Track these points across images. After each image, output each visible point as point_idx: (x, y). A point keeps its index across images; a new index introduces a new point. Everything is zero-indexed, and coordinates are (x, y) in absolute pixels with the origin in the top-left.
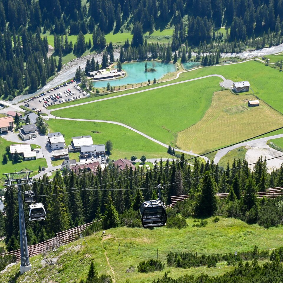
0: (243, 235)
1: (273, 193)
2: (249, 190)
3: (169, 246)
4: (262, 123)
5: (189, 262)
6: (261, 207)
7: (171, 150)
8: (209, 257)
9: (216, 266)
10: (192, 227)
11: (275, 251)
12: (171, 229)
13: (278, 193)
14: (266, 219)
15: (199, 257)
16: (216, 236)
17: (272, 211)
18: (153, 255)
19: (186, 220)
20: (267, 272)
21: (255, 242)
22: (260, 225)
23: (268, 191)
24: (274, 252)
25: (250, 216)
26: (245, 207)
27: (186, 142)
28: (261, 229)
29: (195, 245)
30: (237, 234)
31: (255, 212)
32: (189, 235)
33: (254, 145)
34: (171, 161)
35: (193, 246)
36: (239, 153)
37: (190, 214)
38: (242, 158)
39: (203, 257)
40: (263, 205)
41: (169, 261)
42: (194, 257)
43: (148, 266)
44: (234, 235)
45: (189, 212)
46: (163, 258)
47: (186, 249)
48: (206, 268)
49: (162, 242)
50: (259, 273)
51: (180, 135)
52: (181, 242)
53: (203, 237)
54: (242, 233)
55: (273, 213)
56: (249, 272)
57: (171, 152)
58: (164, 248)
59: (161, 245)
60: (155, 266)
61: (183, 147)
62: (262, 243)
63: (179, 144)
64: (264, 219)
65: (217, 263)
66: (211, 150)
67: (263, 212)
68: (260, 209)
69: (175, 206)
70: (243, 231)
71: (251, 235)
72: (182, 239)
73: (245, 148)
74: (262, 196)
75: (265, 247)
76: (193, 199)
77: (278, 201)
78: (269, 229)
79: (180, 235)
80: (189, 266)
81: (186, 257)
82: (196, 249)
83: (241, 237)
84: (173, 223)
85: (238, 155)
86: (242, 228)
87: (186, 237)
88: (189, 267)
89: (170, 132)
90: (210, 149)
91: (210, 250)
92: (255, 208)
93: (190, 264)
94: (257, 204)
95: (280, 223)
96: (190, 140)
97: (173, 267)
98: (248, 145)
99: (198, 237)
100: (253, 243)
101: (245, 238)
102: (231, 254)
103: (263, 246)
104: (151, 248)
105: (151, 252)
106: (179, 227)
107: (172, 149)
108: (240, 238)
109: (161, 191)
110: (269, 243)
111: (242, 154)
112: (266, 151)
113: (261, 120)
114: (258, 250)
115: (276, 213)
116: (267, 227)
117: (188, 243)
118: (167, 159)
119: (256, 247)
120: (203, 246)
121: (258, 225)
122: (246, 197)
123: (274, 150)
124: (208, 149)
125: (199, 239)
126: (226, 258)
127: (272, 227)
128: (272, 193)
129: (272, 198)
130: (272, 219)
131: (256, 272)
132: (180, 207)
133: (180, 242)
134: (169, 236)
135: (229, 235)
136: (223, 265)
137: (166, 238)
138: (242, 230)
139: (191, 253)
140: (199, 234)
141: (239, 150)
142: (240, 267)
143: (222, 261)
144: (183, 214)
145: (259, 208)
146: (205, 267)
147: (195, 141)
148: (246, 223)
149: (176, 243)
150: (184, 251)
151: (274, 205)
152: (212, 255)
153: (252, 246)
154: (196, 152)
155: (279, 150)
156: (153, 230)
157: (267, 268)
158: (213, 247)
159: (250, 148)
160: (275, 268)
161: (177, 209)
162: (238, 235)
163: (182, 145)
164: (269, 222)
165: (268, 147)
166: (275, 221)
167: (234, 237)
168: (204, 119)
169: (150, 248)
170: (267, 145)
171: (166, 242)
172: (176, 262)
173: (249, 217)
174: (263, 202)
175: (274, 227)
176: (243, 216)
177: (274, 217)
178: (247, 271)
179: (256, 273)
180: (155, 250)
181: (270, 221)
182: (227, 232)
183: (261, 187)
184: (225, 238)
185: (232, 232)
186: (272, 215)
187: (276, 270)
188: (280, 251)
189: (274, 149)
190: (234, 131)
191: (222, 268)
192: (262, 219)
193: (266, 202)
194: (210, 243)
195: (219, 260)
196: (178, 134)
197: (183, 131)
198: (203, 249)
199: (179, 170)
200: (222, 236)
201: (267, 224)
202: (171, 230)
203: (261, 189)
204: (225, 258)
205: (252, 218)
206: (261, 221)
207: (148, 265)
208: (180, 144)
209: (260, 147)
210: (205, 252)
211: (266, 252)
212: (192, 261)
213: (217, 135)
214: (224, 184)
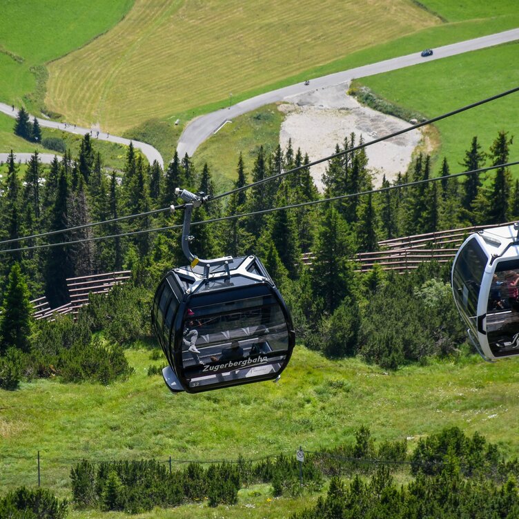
0: (314, 397)
1: (403, 255)
2: (327, 246)
3: (74, 442)
4: (330, 22)
5: (148, 491)
6: (368, 302)
7: (29, 124)
8: (210, 473)
9: (236, 501)
10: (145, 378)
11: (428, 443)
12: (77, 385)
13: (417, 253)
14: (388, 342)
15: (179, 473)
16: (227, 404)
17: (404, 313)
18: (23, 473)
19: (126, 356)
20: (423, 508)
21: (358, 417)
22: (368, 361)
23: (385, 249)
24: (422, 447)
25: (335, 331)
26: (318, 305)
27: (78, 97)
28: (372, 372)
29: (159, 436)
30: (296, 394)
31: (349, 318)
32: (138, 403)
33: (308, 100)
34: (23, 162)
35: (154, 437)
36: (258, 127)
37: (137, 334)
38: (268, 142)
39: (192, 472)
40: (374, 294)
41: (80, 491)
42: (161, 472)
43: (9, 509)
44: (286, 398)
45: (134, 327)
46: (57, 481)
47: (131, 447)
48: (205, 507)
49: (50, 430)
50: (398, 512)
51: (55, 74)
52: (113, 428)
53: (186, 407)
54: (310, 390)
55: (409, 320)
56: (364, 509)
57: (26, 130)
58: (58, 449)
59: (47, 441)
60: (36, 511)
61: (67, 114)
62: (378, 418)
63: (53, 103)
64: (380, 341)
65: (238, 489)
66: (162, 120)
67: (376, 317)
68: (368, 307)
69: (82, 308)
70: (315, 384)
71: (342, 394)
72: (116, 417)
73: (277, 111)
74: (371, 267)
75: (390, 431)
76: (143, 282)
77: (422, 280)
78: (397, 373)
79: (109, 404)
80: (148, 503)
81: (136, 475)
82: (163, 447)
83: (308, 401)
84: (82, 365)
85: (255, 132)
86: (309, 373)
87: (128, 411)
88: (149, 509)
89: (18, 60)
90: (160, 117)
91: (212, 448)
92: (351, 304)
93: (150, 496)
94: (358, 294)
95: (432, 352)
96: (91, 89)
97: (93, 510)
98: (285, 98)
99: (167, 408)
100: (350, 419)
101: (321, 404)
102: (281, 459)
103: (384, 429)
104: (16, 452)
105: (17, 466)
106: (105, 380)
107: (31, 120)
108: (307, 405)
109: (23, 261)
110: (402, 419)
111: (269, 130)
112: (348, 117)
113: (327, 11)
114: (371, 441)
115: (420, 319)
116: (392, 367)
117: (137, 431)
118: (34, 155)
119: (362, 431)
120: (187, 438)
121: (362, 360)
122: (318, 271)
123: (374, 113)
124: (153, 116)
125: (173, 413)
126: (267, 473)
127: (406, 364)
128: (400, 253)
129: (401, 270)
130: (407, 341)
131: (389, 509)
132: (102, 312)
133: (111, 428)
134: (74, 407)
135: (270, 396)
136: (260, 494)
137: (63, 417)
138: (311, 379)
139: (152, 462)
140: (171, 399)
141: (258, 118)
142: (335, 498)
143: (253, 482)
144: (113, 335)
145: (362, 303)
146: (201, 505)
147: (107, 91)
148: (322, 355)
149: (98, 432)
150: (125, 454)
151: (410, 292)
152: (221, 464)
153: (346, 429)
154: (112, 129)
155: (391, 114)
156: (17, 392)
157: (422, 495)
158: (219, 439)
159: (296, 110)
160: (447, 493)
161: (92, 320)
162: (300, 395)
163: (65, 107)
164: (397, 351)
165: (353, 102)
166: (415, 345)
167: (287, 402)
168: (134, 13)
169: (10, 453)
170: (351, 98)
171: (63, 429)
172: (103, 494)
173: (332, 337)
174: (373, 284)
175: (414, 367)
176: (313, 332)
177: (414, 333)
178: (358, 507)
179: (387, 514)
180: (29, 458)
181: (402, 346)
182: (263, 388)
183: (361, 237)
184: (256, 406)
185: (279, 388)
186: (406, 325)
187: (451, 499)
188: (443, 442)
189: (375, 108)
190: (236, 53)
191: (257, 507)
192: (374, 339)
193: (384, 283)
194: (208, 427)
195: (245, 482)
196: (48, 68)
197: (63, 59)
198: (188, 446)
199: (81, 190)
200: (247, 402)
201: (391, 357)
202: (79, 389)
203: (363, 243)
204: (264, 473)
205: (343, 337)
206: (372, 346)
207: (10, 506)
208: (57, 104)
209: (326, 106)
210: (197, 457)
211: (398, 448)
212: (157, 487)
213: (181, 70)
214: (235, 232)
